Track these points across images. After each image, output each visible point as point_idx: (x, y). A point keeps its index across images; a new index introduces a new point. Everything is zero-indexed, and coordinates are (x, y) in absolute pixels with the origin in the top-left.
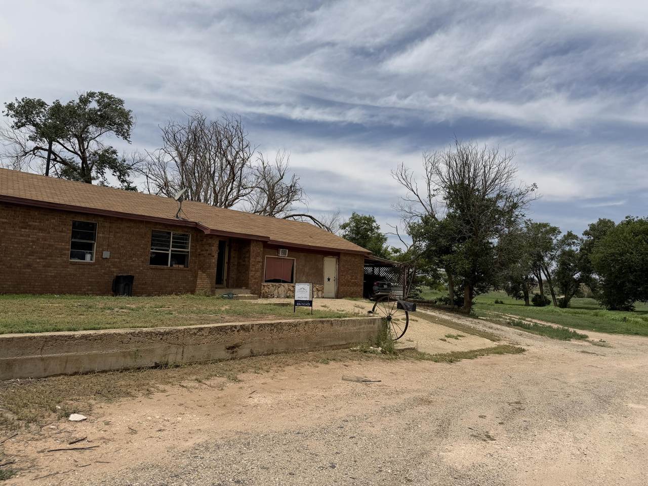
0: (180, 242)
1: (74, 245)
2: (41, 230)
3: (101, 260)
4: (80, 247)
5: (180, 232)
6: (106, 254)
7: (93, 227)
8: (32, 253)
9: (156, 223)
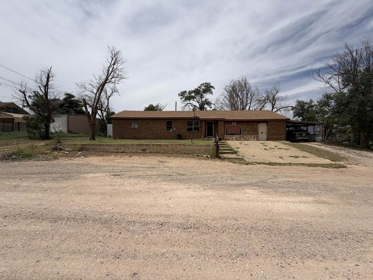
0: (196, 124)
1: (167, 127)
2: (159, 124)
3: (173, 131)
4: (169, 128)
5: (195, 121)
6: (175, 129)
7: (171, 122)
8: (158, 130)
9: (188, 119)
